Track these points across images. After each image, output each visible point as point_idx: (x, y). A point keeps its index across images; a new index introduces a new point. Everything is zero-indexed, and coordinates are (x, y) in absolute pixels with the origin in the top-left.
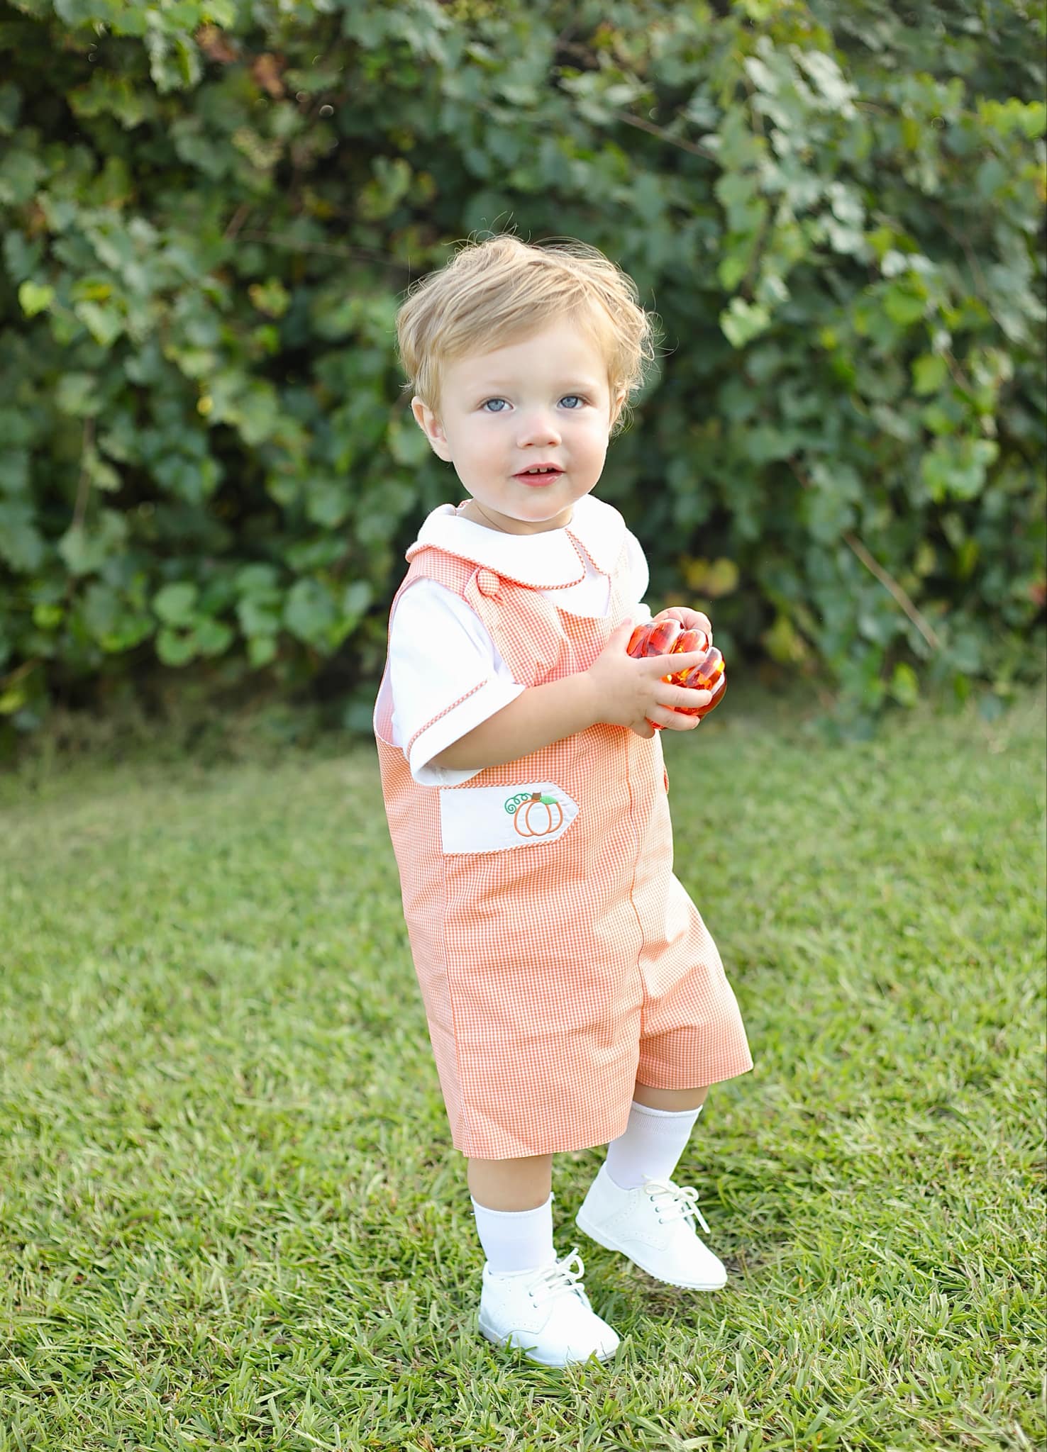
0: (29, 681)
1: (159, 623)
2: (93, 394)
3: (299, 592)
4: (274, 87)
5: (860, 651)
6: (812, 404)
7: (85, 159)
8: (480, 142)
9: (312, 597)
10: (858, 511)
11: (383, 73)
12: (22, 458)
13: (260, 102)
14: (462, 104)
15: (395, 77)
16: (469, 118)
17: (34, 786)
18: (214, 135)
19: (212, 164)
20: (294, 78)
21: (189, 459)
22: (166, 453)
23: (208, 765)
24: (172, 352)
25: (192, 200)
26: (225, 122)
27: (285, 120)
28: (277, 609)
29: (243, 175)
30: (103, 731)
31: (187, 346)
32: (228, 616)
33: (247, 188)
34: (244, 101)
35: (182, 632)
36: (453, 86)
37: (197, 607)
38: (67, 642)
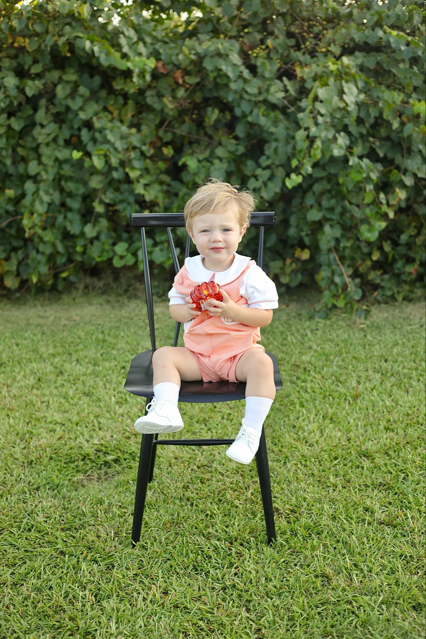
0: (74, 267)
1: (114, 253)
2: (100, 182)
3: (157, 249)
4: (180, 81)
5: (332, 287)
6: (333, 202)
7: (121, 100)
8: (239, 106)
9: (162, 250)
10: (337, 240)
11: (215, 79)
12: (80, 199)
13: (175, 87)
14: (236, 92)
15: (218, 80)
16: (237, 96)
17: (74, 299)
18: (160, 96)
19: (157, 106)
20: (187, 78)
21: (129, 204)
22: (122, 201)
23: (130, 298)
24: (127, 170)
25: (151, 116)
26: (164, 92)
27: (181, 93)
28: (150, 253)
29: (166, 110)
30: (100, 284)
31: (133, 168)
32: (135, 254)
33: (167, 114)
34: (170, 86)
35: (122, 257)
36: (233, 86)
37: (127, 250)
38: (86, 257)
